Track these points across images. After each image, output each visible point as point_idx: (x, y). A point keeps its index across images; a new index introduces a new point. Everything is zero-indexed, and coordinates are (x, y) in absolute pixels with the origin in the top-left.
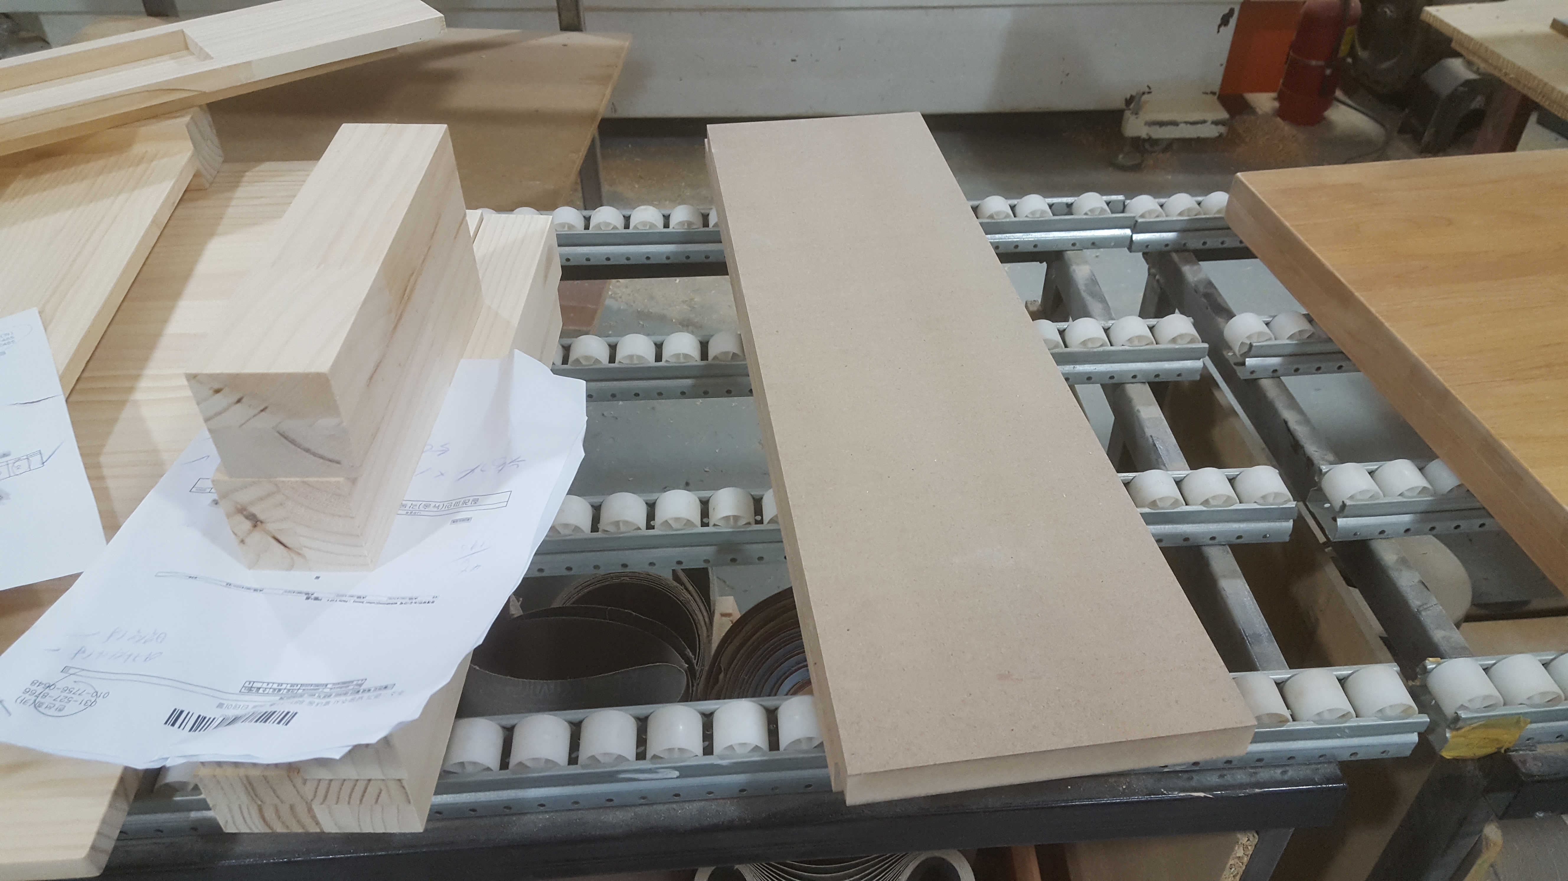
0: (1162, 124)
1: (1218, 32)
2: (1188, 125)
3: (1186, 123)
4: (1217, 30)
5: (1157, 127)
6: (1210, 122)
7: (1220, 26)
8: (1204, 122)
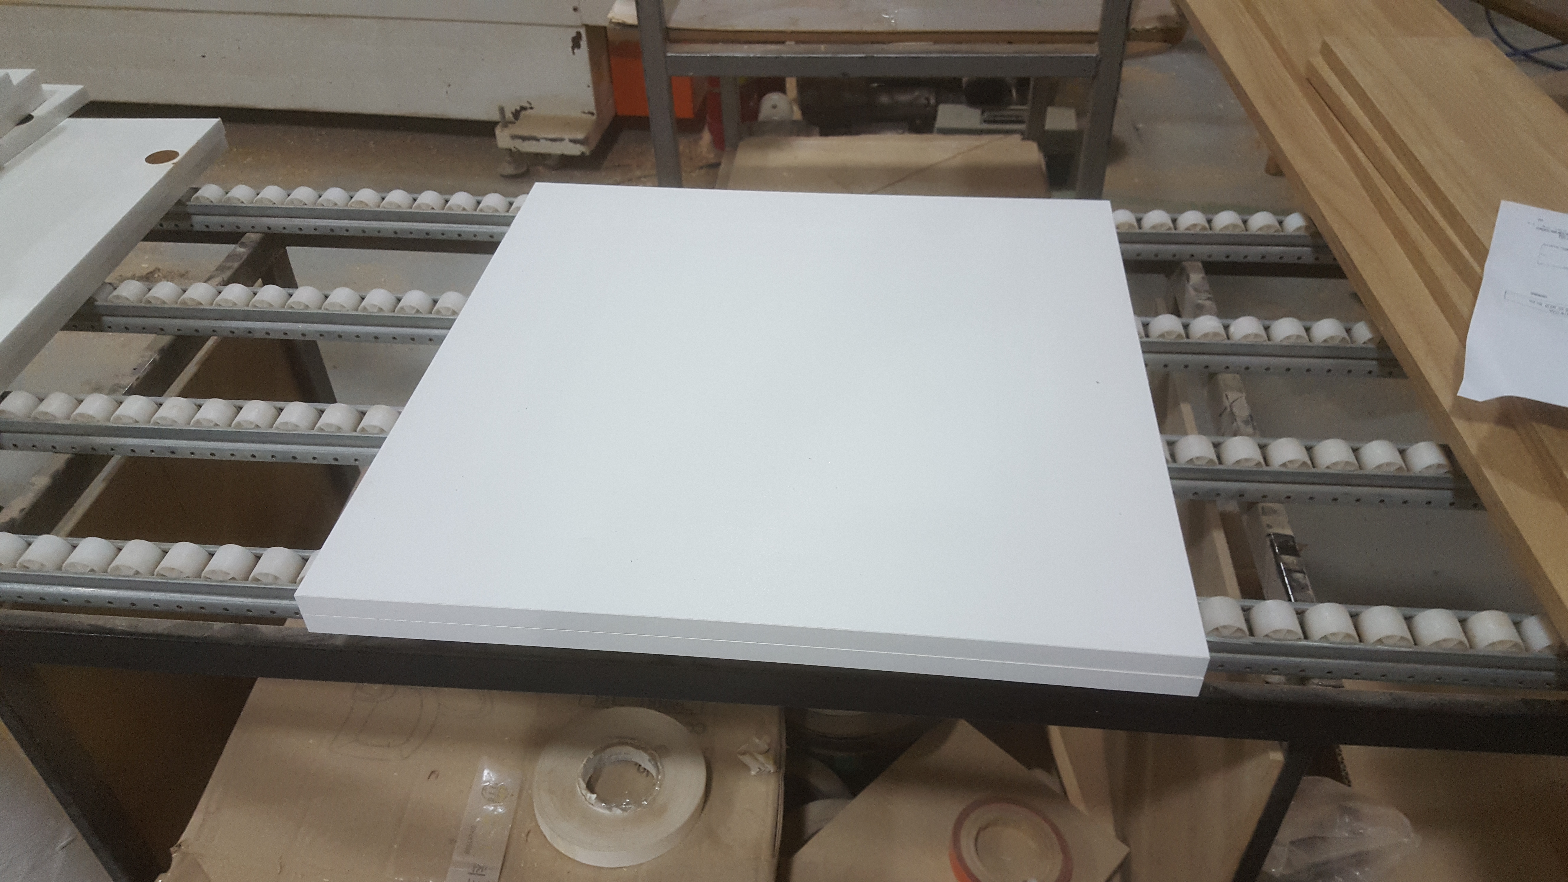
0: (524, 139)
1: (574, 53)
2: (549, 143)
3: (546, 139)
4: (572, 53)
5: (520, 141)
6: (567, 140)
7: (573, 48)
8: (562, 140)
